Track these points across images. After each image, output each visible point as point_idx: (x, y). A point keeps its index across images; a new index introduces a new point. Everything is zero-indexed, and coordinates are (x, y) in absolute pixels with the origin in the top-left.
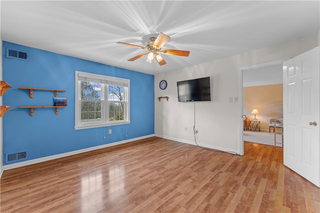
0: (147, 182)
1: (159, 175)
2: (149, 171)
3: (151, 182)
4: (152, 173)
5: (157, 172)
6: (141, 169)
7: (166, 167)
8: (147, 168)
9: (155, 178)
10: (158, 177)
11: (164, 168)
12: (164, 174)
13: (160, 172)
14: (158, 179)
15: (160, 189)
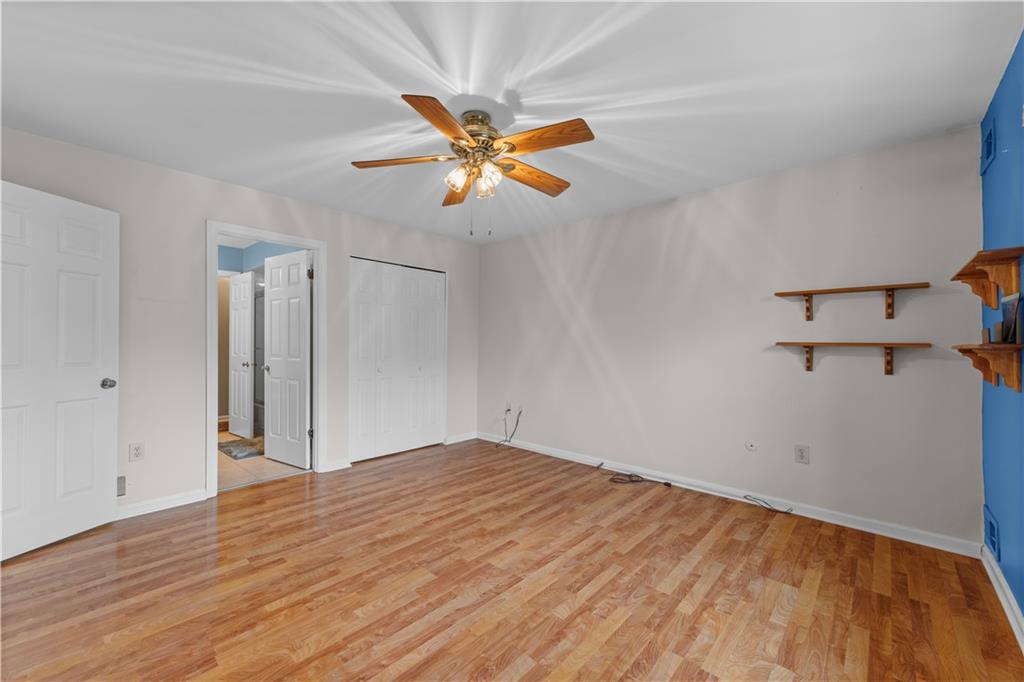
0: (492, 533)
1: (459, 548)
2: (493, 561)
3: (482, 533)
4: (480, 554)
5: (464, 557)
6: (522, 566)
7: (431, 577)
8: (502, 572)
9: (473, 541)
10: (464, 545)
11: (436, 574)
12: (444, 551)
13: (455, 556)
14: (463, 539)
15: (463, 520)
